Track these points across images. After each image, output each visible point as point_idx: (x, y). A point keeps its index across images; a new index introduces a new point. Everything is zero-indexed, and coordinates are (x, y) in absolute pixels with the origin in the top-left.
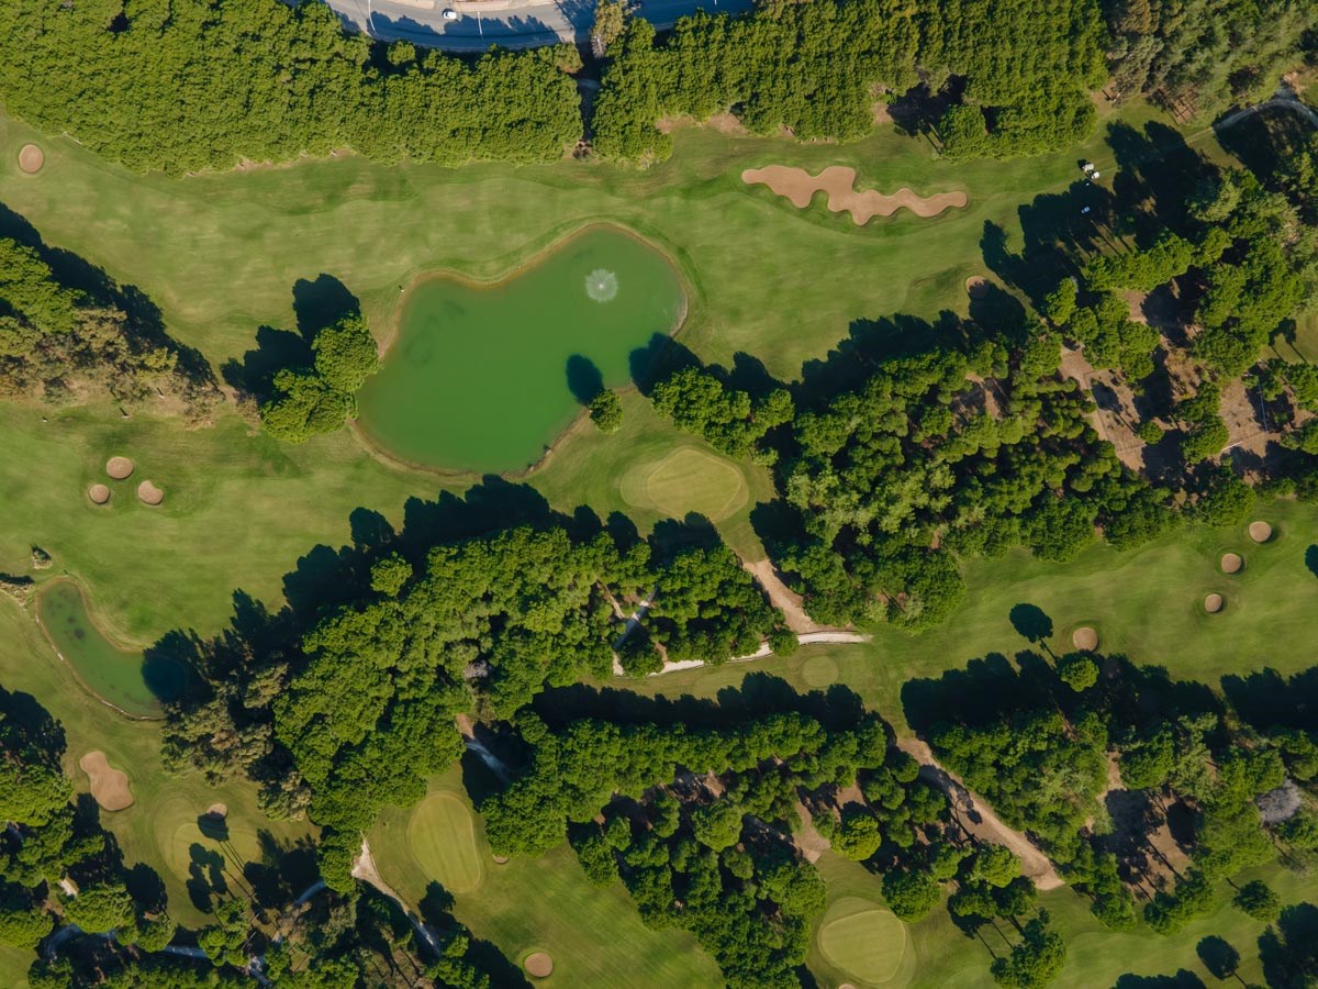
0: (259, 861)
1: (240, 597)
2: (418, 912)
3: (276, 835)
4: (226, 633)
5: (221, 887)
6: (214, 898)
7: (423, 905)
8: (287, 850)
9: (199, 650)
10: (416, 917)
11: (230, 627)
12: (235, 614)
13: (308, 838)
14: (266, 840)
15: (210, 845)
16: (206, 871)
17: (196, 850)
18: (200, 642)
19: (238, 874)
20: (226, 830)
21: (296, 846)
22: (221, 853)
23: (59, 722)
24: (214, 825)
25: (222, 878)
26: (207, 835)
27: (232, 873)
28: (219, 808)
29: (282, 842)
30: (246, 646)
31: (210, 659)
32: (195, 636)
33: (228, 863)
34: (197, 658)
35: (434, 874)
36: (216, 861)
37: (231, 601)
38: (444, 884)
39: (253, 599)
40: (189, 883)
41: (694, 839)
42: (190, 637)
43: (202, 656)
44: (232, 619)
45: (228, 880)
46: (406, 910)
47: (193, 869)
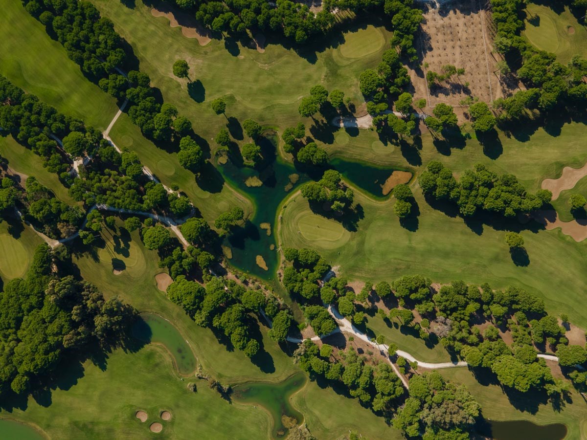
0: (99, 249)
1: (104, 368)
2: (25, 225)
3: (92, 260)
4: (111, 352)
5: (116, 238)
6: (119, 234)
7: (22, 229)
8: (87, 253)
9: (123, 344)
10: (26, 223)
11: (109, 354)
12: (107, 361)
13: (78, 258)
14: (96, 258)
15: (120, 257)
16: (122, 245)
17: (127, 255)
18: (123, 348)
19: (108, 243)
20: (113, 263)
21: (83, 254)
22: (116, 253)
24: (118, 265)
25: (115, 242)
26: (121, 261)
27: (111, 244)
28: (117, 273)
29: (89, 256)
30: (102, 346)
31: (119, 340)
32: (125, 350)
33: (113, 248)
34: (124, 340)
35: (17, 242)
36: (118, 249)
37: (108, 366)
38: (12, 238)
39: (97, 367)
40: (130, 241)
42: (127, 350)
43: (122, 341)
44: (108, 358)
45: (112, 241)
46: (31, 226)
47: (128, 246)
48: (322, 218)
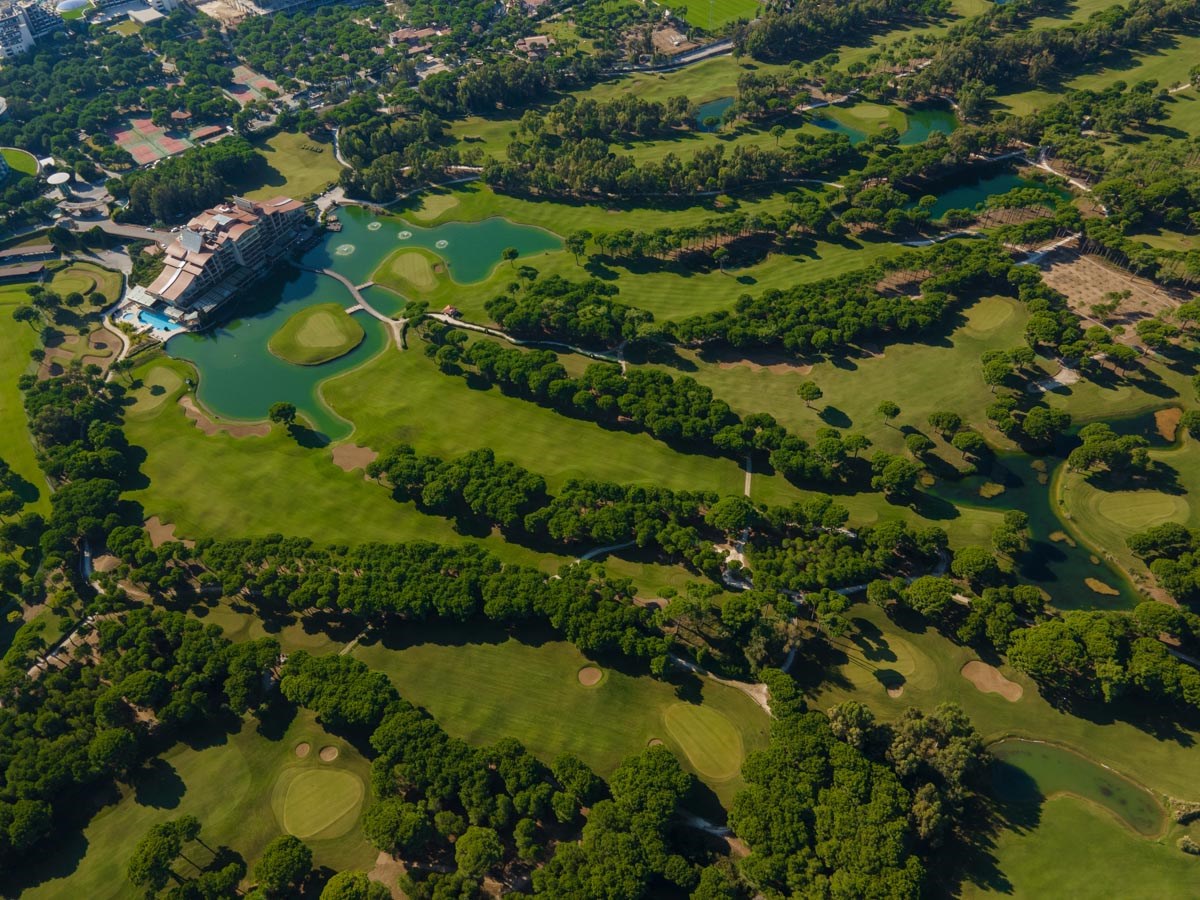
0: (841, 667)
1: (1005, 887)
2: (700, 677)
3: (840, 691)
4: (993, 846)
5: (855, 639)
6: (857, 630)
7: (699, 684)
8: (825, 683)
9: (1003, 819)
10: (700, 673)
11: (993, 852)
12: (999, 867)
13: (815, 699)
14: (846, 685)
15: (884, 665)
16: (874, 646)
17: (892, 658)
18: (1007, 827)
19: (850, 653)
20: (880, 680)
21: (820, 688)
22: (872, 662)
23: (1062, 712)
24: (892, 680)
25: (859, 645)
26: (890, 671)
27: (854, 651)
28: (896, 694)
29: (833, 688)
30: (967, 840)
31: (989, 814)
32: (1016, 831)
33: (863, 657)
34: (998, 810)
35: (703, 710)
36: (871, 655)
37: (1010, 879)
38: (691, 706)
39: (992, 890)
40: (882, 634)
41: (496, 829)
42: (1019, 828)
43: (996, 814)
44: (997, 862)
45: (854, 646)
46: (711, 675)
47: (884, 643)
48: (1125, 493)
